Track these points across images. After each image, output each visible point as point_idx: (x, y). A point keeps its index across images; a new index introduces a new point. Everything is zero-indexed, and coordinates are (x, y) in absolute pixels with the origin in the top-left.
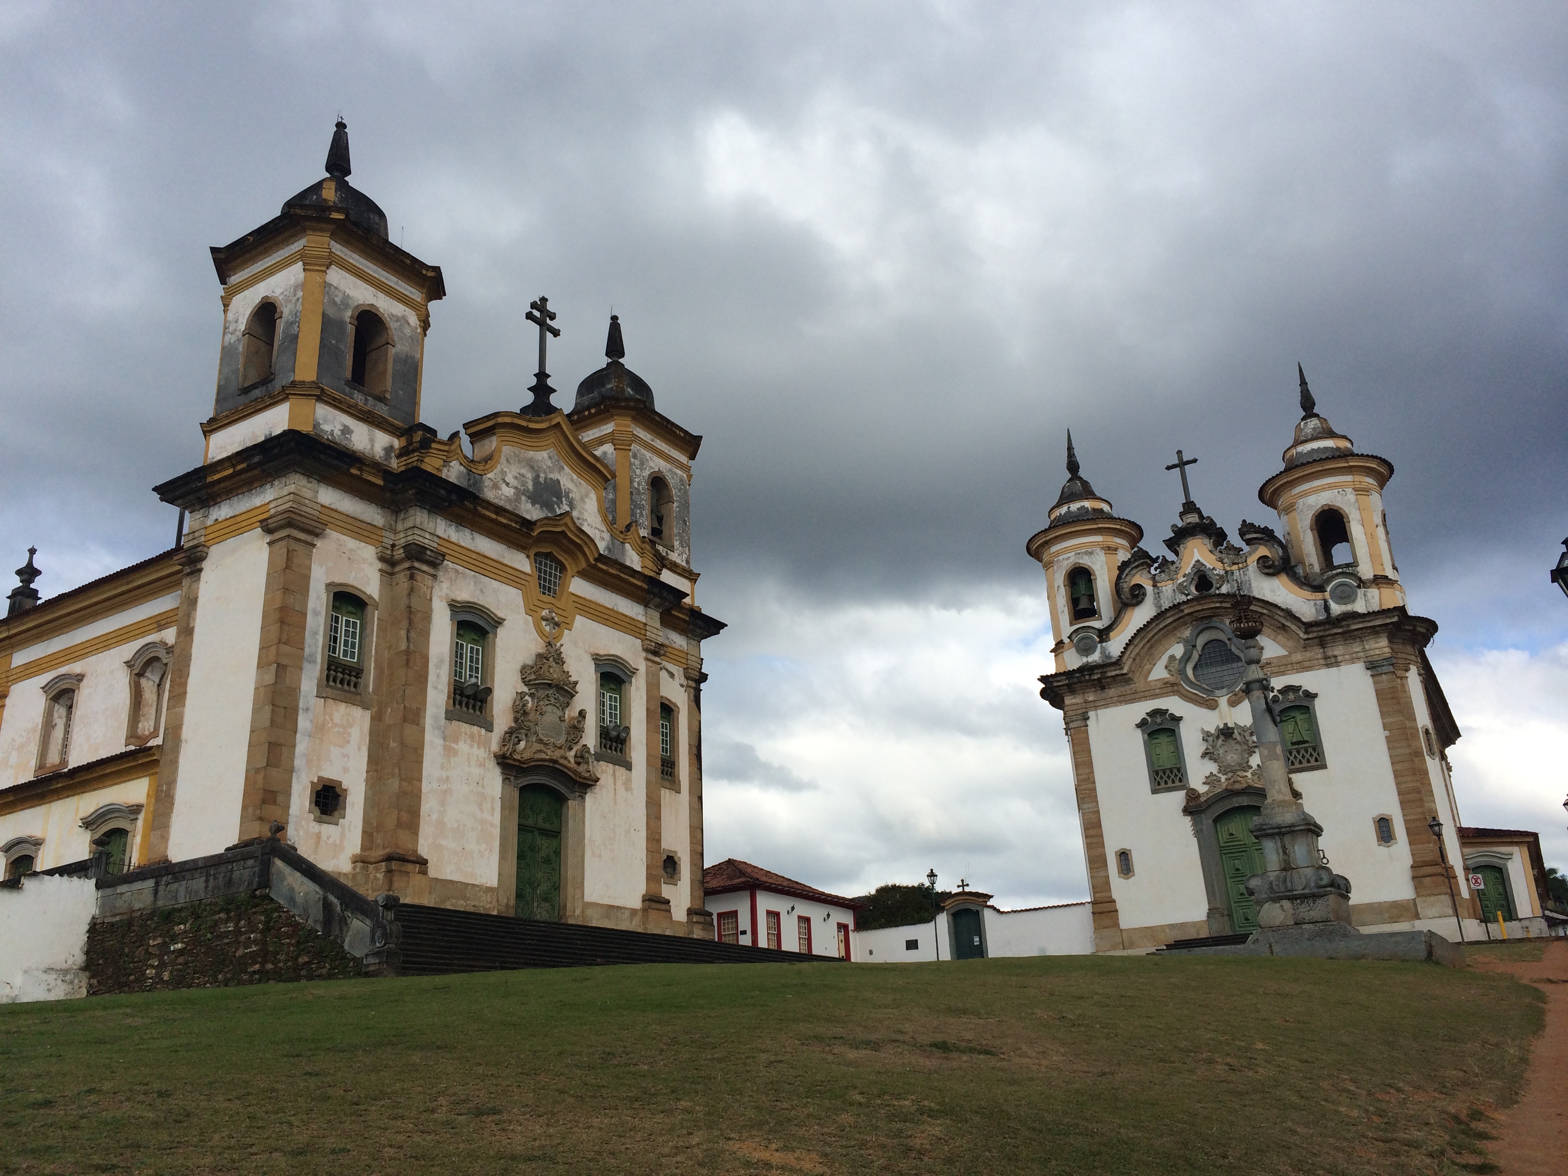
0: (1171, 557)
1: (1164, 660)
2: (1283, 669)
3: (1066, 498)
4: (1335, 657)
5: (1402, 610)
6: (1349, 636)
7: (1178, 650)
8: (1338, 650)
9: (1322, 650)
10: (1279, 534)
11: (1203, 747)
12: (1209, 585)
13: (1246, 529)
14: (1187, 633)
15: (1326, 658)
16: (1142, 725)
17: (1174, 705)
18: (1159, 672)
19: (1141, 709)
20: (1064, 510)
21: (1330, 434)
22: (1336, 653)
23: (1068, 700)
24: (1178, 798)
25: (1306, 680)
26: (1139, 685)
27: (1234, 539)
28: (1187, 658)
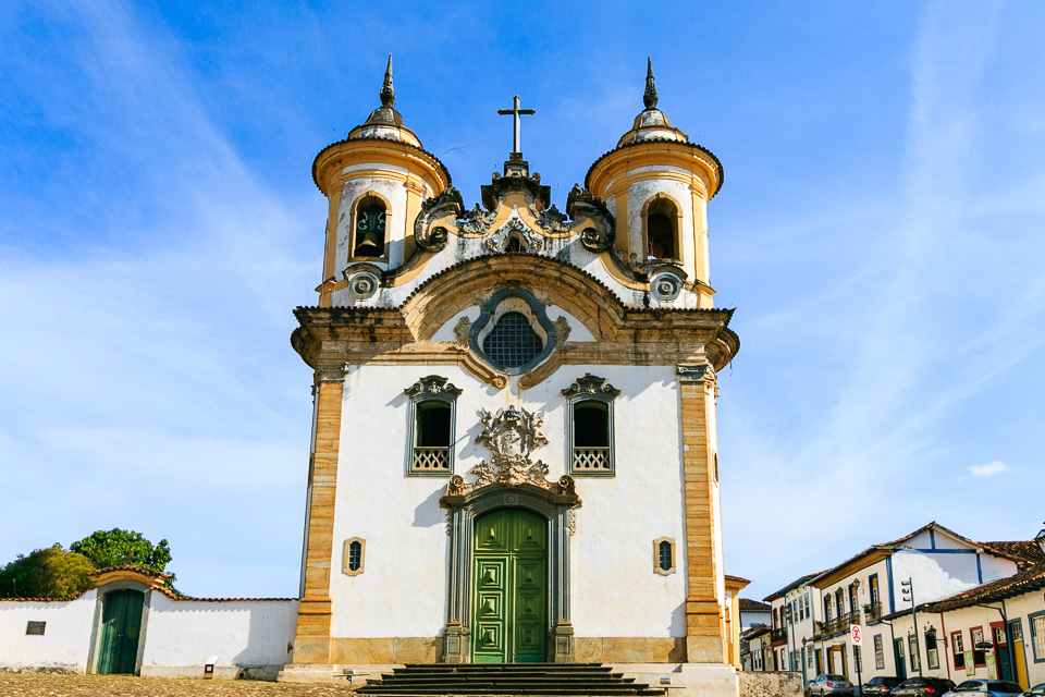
1: (454, 322)
2: (588, 356)
4: (647, 354)
6: (667, 333)
7: (473, 313)
8: (651, 346)
9: (633, 345)
14: (488, 295)
15: (637, 353)
16: (412, 392)
17: (455, 375)
18: (444, 334)
19: (414, 373)
22: (648, 350)
23: (327, 346)
24: (437, 485)
25: (610, 374)
26: (418, 341)
28: (480, 324)
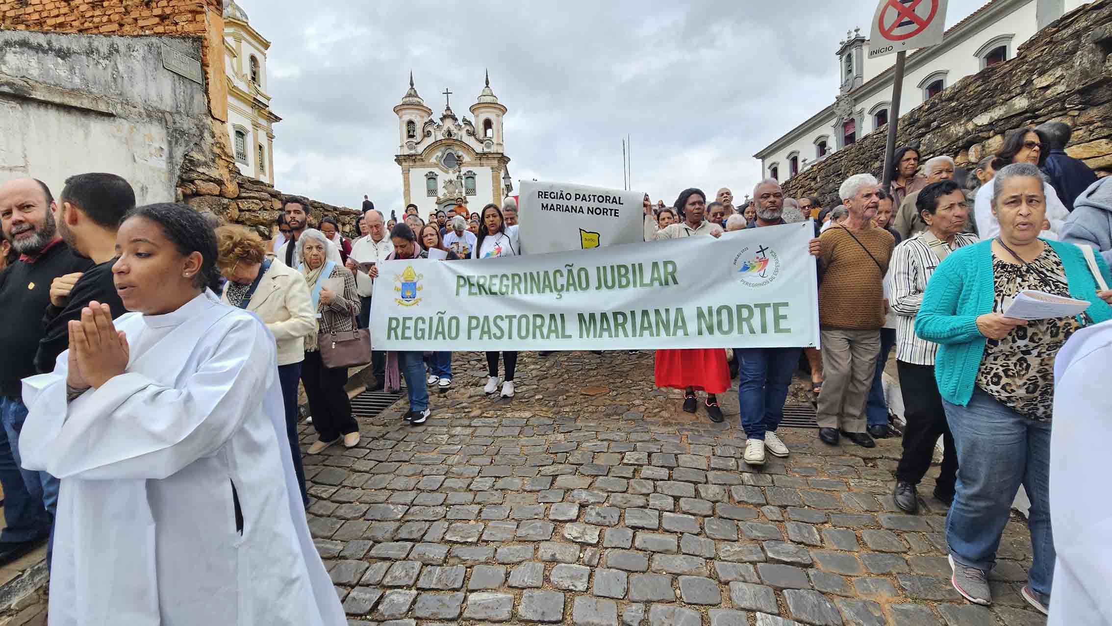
0: (441, 124)
1: (435, 156)
2: (469, 165)
3: (409, 95)
4: (483, 164)
5: (502, 154)
6: (488, 158)
7: (439, 154)
8: (484, 162)
9: (480, 162)
10: (473, 124)
11: (444, 185)
12: (451, 135)
13: (464, 120)
14: (443, 149)
15: (481, 164)
16: (426, 175)
17: (436, 171)
18: (433, 160)
19: (427, 170)
20: (407, 99)
21: (492, 95)
23: (404, 164)
24: (435, 199)
25: (475, 170)
26: (426, 162)
27: (460, 122)
28: (442, 157)
